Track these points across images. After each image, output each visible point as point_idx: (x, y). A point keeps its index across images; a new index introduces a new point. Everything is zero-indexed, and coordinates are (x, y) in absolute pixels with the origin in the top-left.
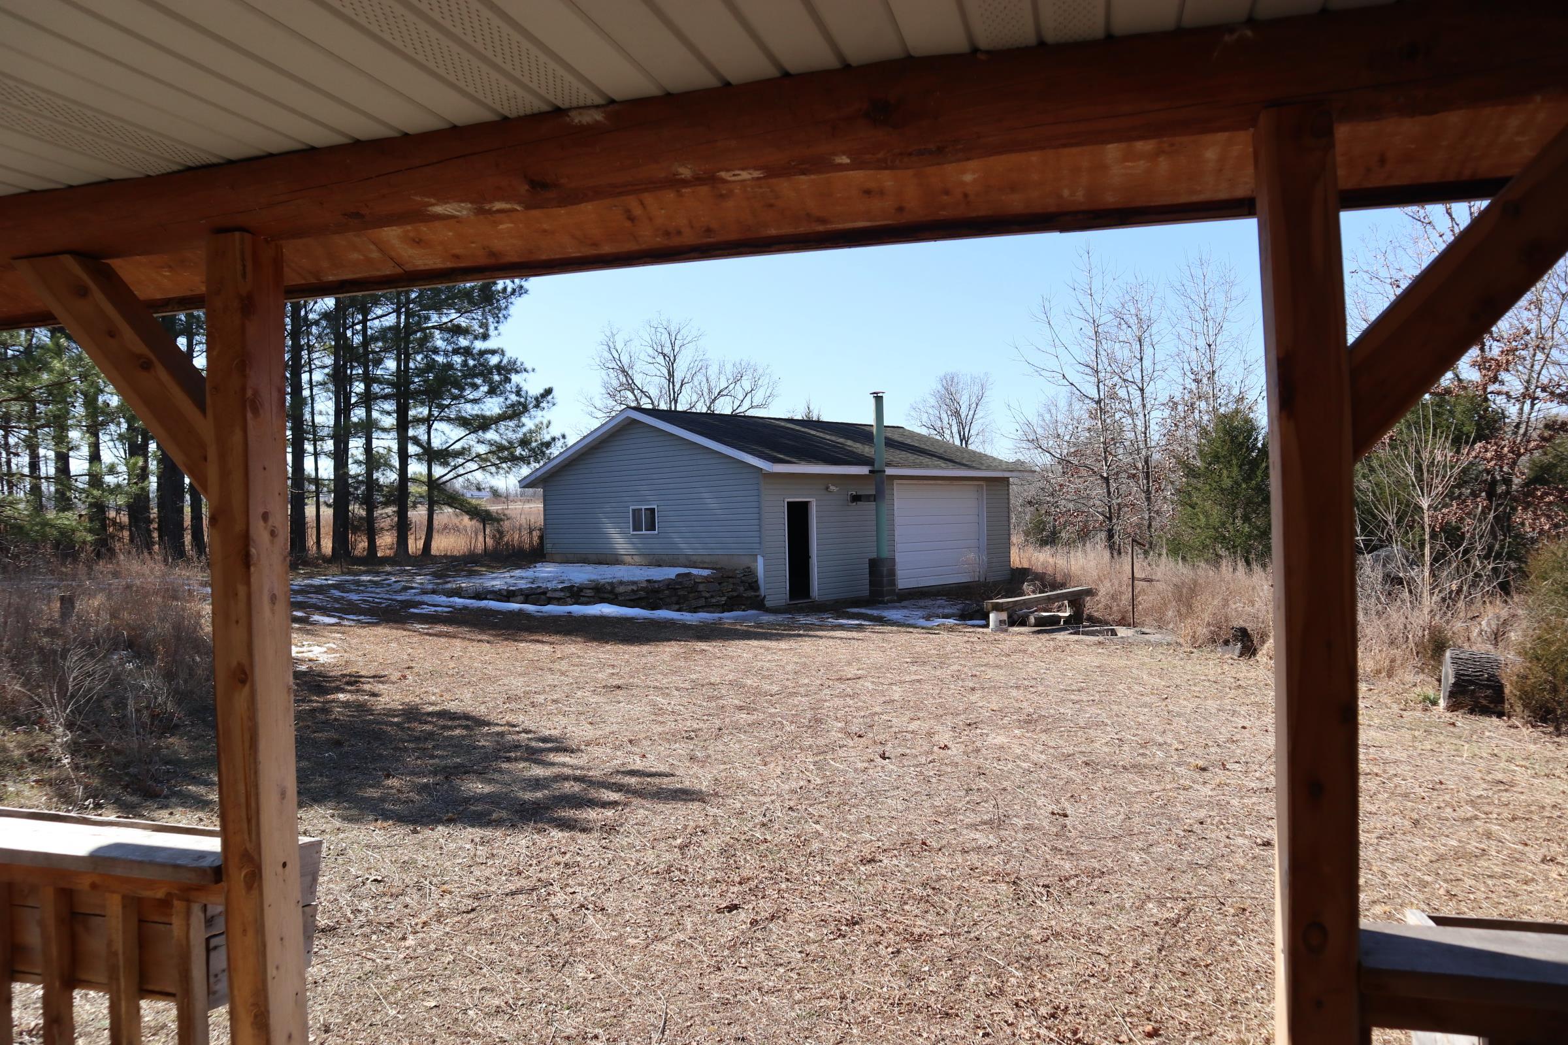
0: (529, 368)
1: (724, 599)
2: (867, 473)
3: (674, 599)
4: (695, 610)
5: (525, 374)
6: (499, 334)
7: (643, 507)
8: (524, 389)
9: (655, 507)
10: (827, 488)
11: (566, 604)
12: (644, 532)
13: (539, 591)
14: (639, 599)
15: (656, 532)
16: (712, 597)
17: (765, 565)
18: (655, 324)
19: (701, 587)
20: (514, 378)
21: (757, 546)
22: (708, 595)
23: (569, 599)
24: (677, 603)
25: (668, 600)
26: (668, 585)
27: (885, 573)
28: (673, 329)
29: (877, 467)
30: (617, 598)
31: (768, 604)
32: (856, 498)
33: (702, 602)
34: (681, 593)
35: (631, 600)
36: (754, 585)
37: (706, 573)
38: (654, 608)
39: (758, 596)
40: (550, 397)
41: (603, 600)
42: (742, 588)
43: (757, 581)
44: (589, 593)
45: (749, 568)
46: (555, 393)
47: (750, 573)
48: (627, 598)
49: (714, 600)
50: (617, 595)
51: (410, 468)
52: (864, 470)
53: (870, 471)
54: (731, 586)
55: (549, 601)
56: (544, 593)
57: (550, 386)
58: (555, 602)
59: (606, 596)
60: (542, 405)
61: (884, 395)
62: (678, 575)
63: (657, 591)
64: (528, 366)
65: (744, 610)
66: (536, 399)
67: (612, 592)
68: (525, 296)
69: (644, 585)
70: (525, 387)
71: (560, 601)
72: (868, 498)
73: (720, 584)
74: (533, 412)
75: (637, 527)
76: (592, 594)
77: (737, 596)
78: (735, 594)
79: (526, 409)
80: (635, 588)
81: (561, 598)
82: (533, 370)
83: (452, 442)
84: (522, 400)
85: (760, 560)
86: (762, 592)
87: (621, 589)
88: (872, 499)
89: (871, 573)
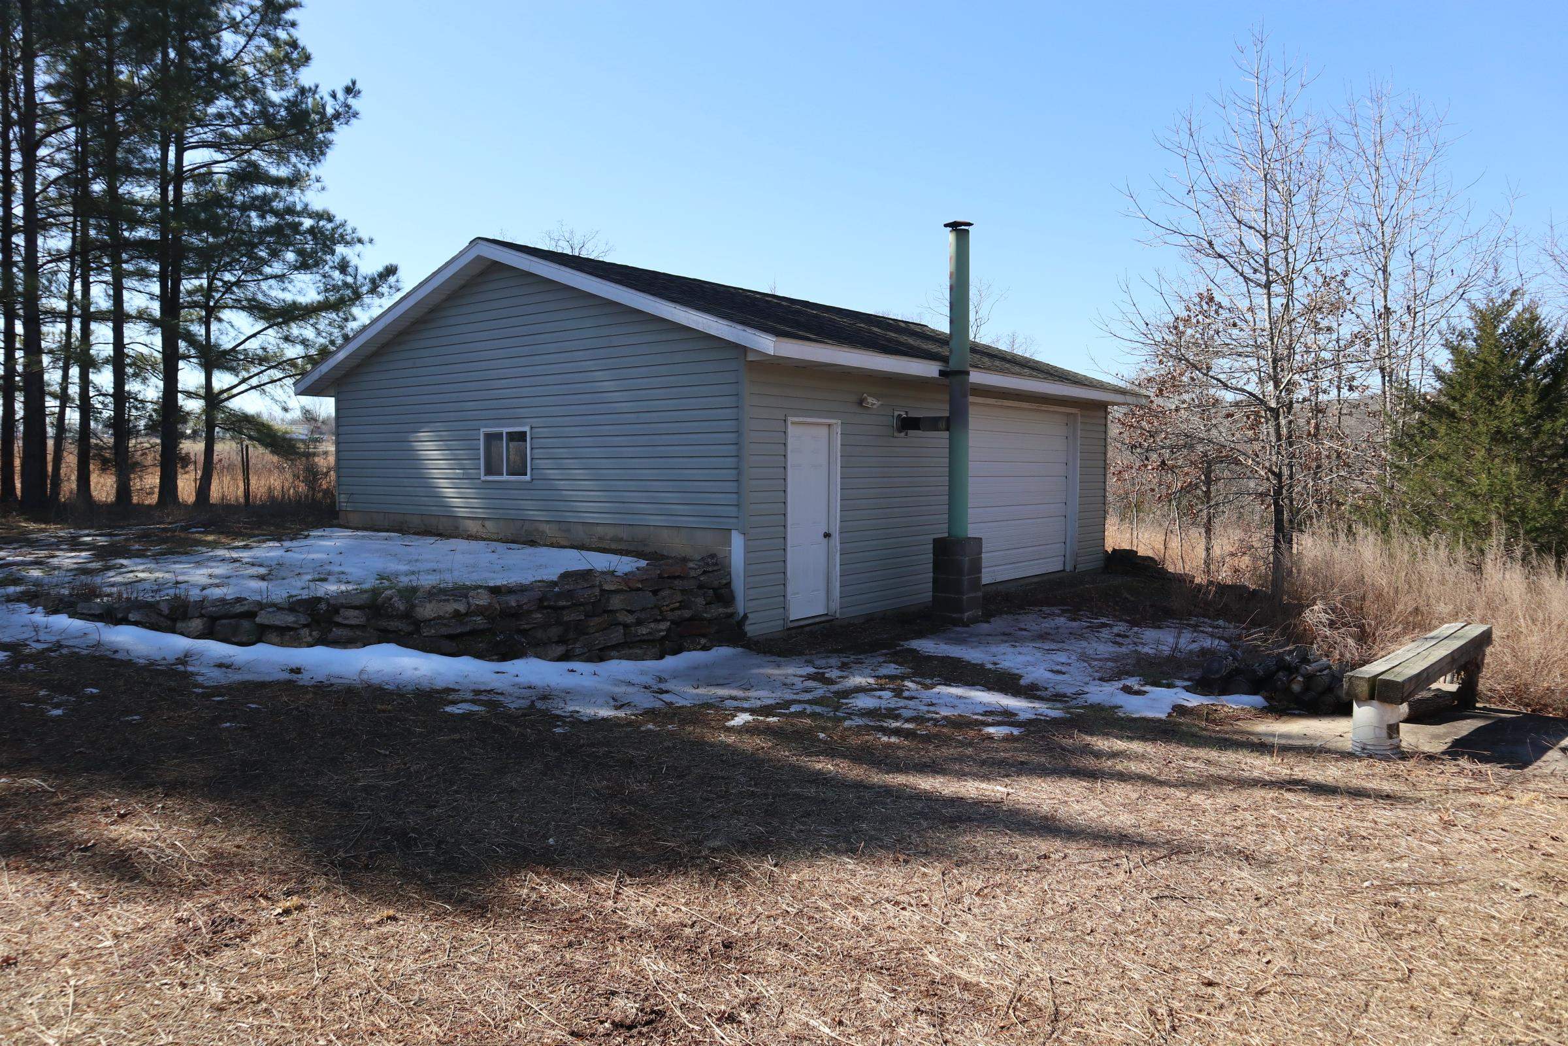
0: (365, 238)
1: (664, 626)
2: (936, 374)
3: (554, 632)
4: (599, 656)
5: (359, 247)
6: (323, 189)
7: (505, 430)
8: (352, 263)
9: (527, 429)
10: (861, 402)
11: (297, 642)
12: (505, 477)
13: (239, 609)
14: (473, 633)
15: (528, 478)
16: (639, 623)
17: (747, 551)
18: (556, 236)
19: (616, 602)
20: (340, 249)
21: (732, 511)
22: (630, 619)
23: (305, 632)
24: (561, 641)
25: (539, 634)
26: (541, 600)
27: (966, 566)
28: (576, 242)
29: (953, 365)
30: (418, 630)
31: (751, 629)
32: (909, 424)
33: (617, 635)
34: (570, 617)
35: (451, 637)
36: (723, 594)
37: (625, 565)
38: (505, 653)
39: (731, 615)
40: (392, 279)
41: (384, 636)
42: (700, 601)
43: (728, 585)
44: (353, 617)
45: (713, 556)
46: (401, 273)
47: (716, 565)
48: (444, 631)
49: (643, 630)
50: (418, 624)
51: (181, 376)
52: (928, 369)
53: (942, 373)
54: (679, 597)
55: (260, 635)
56: (250, 615)
57: (394, 262)
58: (274, 637)
59: (394, 624)
60: (380, 289)
61: (970, 229)
62: (566, 576)
63: (515, 614)
64: (363, 234)
65: (705, 648)
66: (373, 281)
67: (408, 615)
68: (353, 121)
69: (483, 600)
70: (354, 261)
71: (286, 636)
72: (933, 424)
73: (655, 592)
74: (367, 299)
75: (491, 468)
76: (361, 620)
77: (690, 619)
78: (687, 614)
79: (357, 296)
80: (461, 607)
81: (289, 629)
82: (371, 241)
83: (243, 338)
84: (350, 280)
85: (737, 543)
86: (740, 607)
87: (428, 610)
88: (943, 425)
89: (938, 566)
